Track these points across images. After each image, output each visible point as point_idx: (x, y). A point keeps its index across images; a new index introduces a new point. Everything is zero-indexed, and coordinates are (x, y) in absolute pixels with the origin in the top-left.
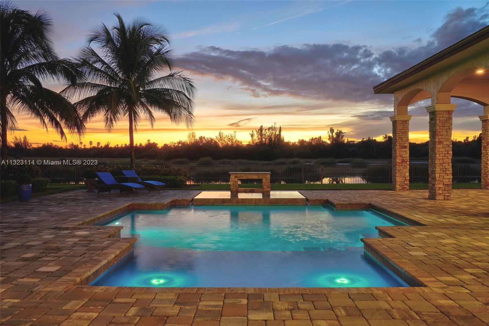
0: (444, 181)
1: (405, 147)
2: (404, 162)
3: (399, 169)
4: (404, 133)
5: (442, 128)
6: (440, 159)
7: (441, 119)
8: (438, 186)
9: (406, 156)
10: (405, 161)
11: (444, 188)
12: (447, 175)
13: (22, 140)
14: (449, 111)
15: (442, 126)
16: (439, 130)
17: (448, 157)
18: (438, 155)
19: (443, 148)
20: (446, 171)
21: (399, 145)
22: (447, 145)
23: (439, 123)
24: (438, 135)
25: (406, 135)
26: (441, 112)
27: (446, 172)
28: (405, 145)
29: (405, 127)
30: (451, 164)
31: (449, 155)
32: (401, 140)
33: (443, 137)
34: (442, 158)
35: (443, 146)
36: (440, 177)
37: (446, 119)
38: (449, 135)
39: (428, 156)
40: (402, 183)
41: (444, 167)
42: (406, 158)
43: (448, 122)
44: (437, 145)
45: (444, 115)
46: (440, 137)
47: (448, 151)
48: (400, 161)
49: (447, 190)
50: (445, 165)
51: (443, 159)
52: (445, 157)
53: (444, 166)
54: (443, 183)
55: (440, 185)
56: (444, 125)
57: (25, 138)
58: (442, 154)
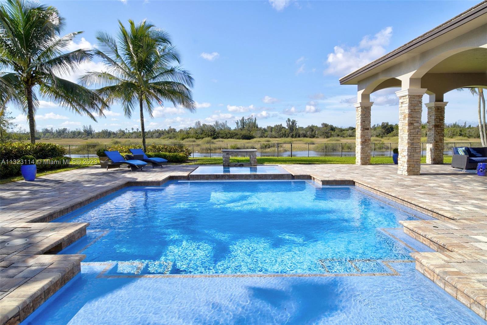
2: (367, 141)
3: (363, 147)
4: (367, 117)
5: (413, 111)
7: (412, 102)
11: (414, 165)
13: (89, 128)
14: (419, 95)
17: (418, 137)
21: (363, 127)
22: (417, 126)
23: (411, 106)
26: (412, 96)
28: (367, 127)
29: (368, 112)
32: (364, 123)
33: (414, 119)
35: (413, 127)
36: (411, 155)
37: (417, 103)
39: (398, 136)
40: (365, 158)
41: (414, 146)
42: (368, 138)
45: (415, 99)
47: (418, 132)
48: (363, 141)
51: (413, 139)
52: (415, 137)
54: (413, 161)
56: (415, 108)
57: (90, 126)
58: (413, 134)
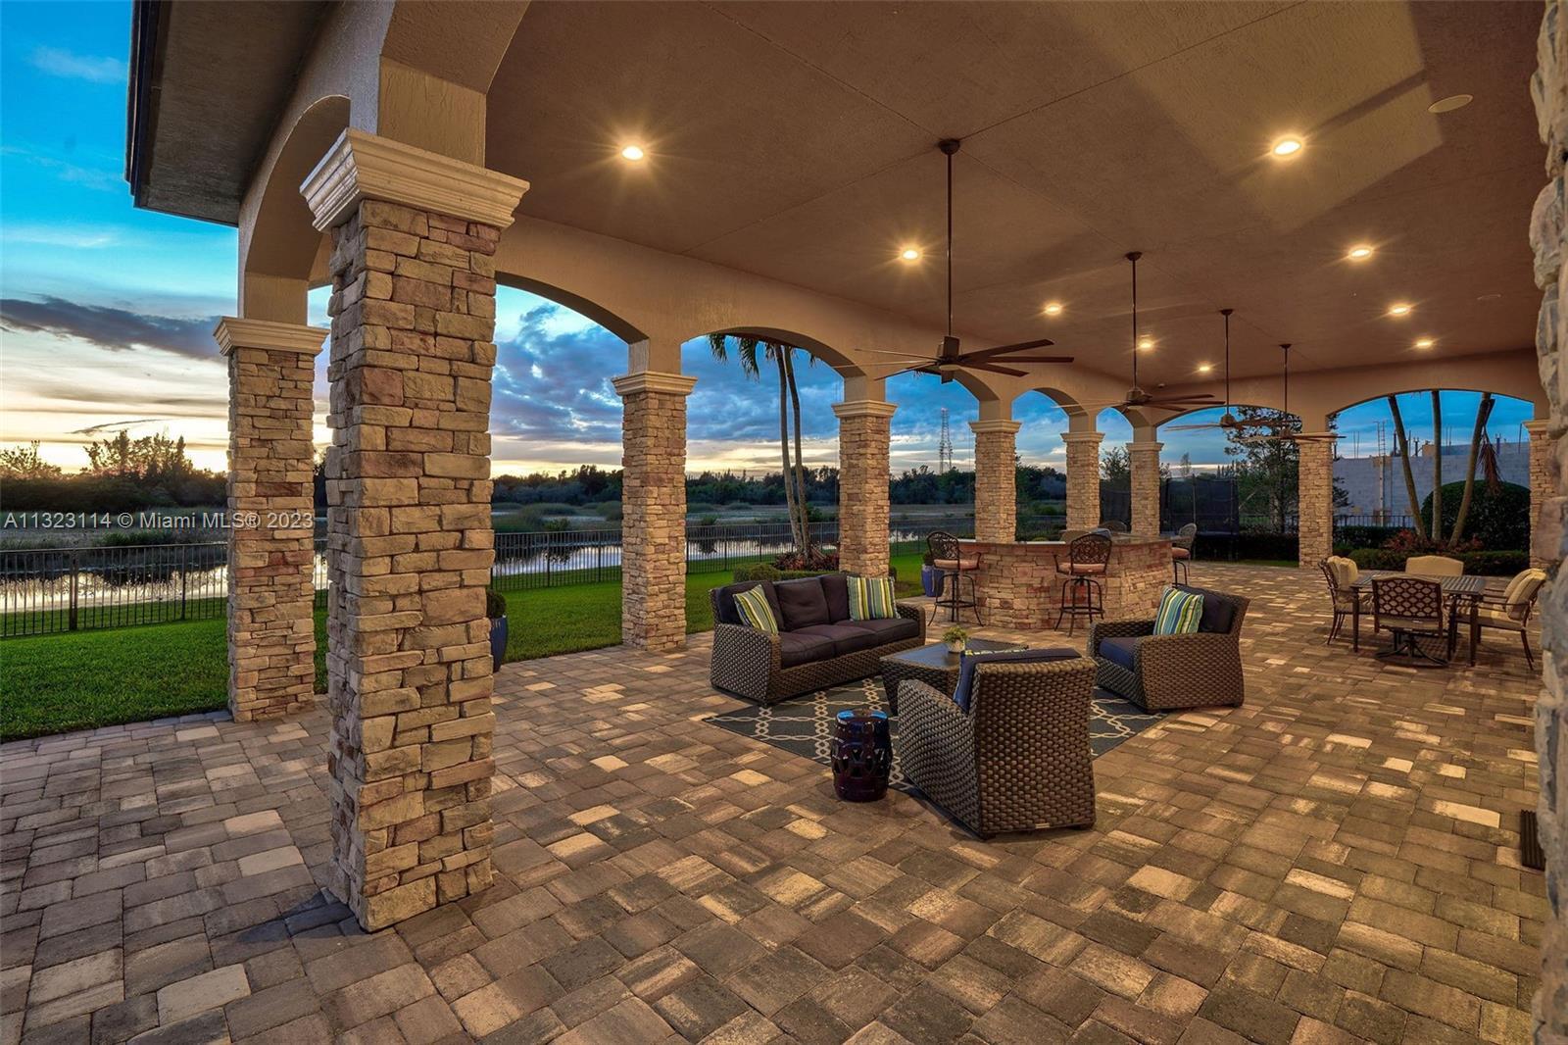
0: (435, 765)
1: (292, 490)
2: (286, 564)
3: (254, 604)
4: (286, 414)
5: (415, 343)
6: (394, 598)
7: (407, 268)
8: (385, 815)
9: (298, 534)
10: (290, 559)
11: (431, 824)
12: (454, 711)
14: (470, 223)
15: (414, 330)
16: (387, 360)
17: (460, 572)
18: (381, 567)
19: (420, 504)
20: (449, 680)
21: (255, 476)
22: (455, 479)
23: (391, 300)
24: (375, 399)
25: (299, 427)
26: (406, 215)
27: (448, 693)
28: (291, 477)
29: (291, 385)
30: (486, 620)
31: (469, 554)
32: (264, 451)
33: (422, 417)
34: (412, 581)
35: (420, 487)
36: (401, 739)
37: (447, 281)
38: (472, 407)
40: (271, 673)
41: (431, 657)
42: (295, 546)
43: (464, 309)
44: (368, 482)
45: (429, 248)
46: (403, 416)
47: (462, 532)
48: (261, 564)
49: (460, 824)
50: (437, 634)
51: (421, 592)
52: (437, 575)
53: (436, 644)
54: (423, 782)
55: (401, 803)
56: (434, 321)
58: (417, 549)
